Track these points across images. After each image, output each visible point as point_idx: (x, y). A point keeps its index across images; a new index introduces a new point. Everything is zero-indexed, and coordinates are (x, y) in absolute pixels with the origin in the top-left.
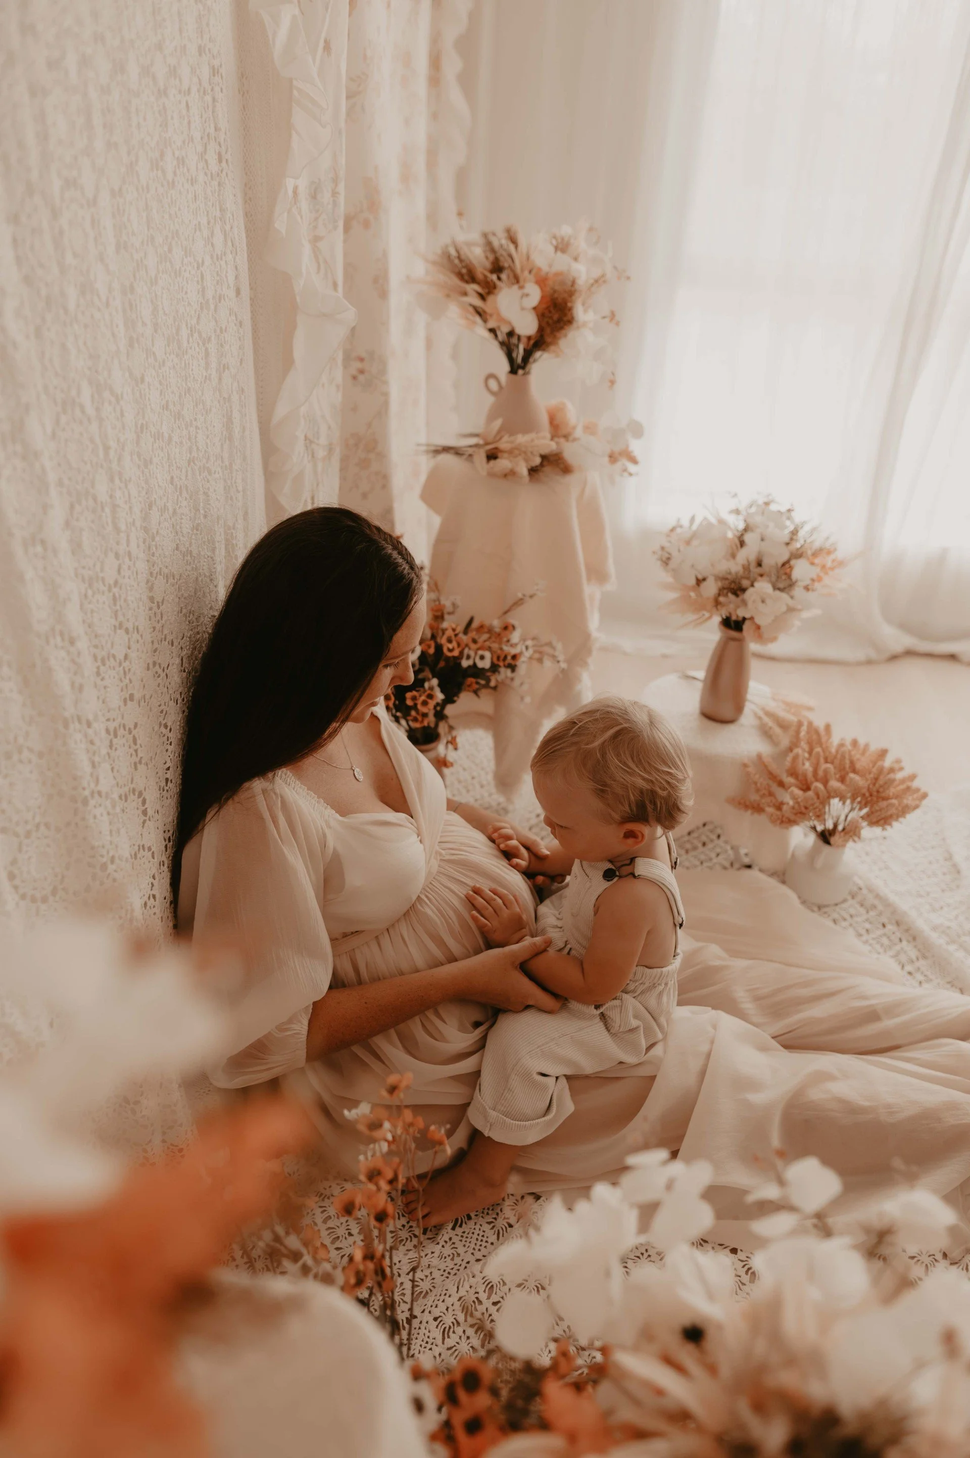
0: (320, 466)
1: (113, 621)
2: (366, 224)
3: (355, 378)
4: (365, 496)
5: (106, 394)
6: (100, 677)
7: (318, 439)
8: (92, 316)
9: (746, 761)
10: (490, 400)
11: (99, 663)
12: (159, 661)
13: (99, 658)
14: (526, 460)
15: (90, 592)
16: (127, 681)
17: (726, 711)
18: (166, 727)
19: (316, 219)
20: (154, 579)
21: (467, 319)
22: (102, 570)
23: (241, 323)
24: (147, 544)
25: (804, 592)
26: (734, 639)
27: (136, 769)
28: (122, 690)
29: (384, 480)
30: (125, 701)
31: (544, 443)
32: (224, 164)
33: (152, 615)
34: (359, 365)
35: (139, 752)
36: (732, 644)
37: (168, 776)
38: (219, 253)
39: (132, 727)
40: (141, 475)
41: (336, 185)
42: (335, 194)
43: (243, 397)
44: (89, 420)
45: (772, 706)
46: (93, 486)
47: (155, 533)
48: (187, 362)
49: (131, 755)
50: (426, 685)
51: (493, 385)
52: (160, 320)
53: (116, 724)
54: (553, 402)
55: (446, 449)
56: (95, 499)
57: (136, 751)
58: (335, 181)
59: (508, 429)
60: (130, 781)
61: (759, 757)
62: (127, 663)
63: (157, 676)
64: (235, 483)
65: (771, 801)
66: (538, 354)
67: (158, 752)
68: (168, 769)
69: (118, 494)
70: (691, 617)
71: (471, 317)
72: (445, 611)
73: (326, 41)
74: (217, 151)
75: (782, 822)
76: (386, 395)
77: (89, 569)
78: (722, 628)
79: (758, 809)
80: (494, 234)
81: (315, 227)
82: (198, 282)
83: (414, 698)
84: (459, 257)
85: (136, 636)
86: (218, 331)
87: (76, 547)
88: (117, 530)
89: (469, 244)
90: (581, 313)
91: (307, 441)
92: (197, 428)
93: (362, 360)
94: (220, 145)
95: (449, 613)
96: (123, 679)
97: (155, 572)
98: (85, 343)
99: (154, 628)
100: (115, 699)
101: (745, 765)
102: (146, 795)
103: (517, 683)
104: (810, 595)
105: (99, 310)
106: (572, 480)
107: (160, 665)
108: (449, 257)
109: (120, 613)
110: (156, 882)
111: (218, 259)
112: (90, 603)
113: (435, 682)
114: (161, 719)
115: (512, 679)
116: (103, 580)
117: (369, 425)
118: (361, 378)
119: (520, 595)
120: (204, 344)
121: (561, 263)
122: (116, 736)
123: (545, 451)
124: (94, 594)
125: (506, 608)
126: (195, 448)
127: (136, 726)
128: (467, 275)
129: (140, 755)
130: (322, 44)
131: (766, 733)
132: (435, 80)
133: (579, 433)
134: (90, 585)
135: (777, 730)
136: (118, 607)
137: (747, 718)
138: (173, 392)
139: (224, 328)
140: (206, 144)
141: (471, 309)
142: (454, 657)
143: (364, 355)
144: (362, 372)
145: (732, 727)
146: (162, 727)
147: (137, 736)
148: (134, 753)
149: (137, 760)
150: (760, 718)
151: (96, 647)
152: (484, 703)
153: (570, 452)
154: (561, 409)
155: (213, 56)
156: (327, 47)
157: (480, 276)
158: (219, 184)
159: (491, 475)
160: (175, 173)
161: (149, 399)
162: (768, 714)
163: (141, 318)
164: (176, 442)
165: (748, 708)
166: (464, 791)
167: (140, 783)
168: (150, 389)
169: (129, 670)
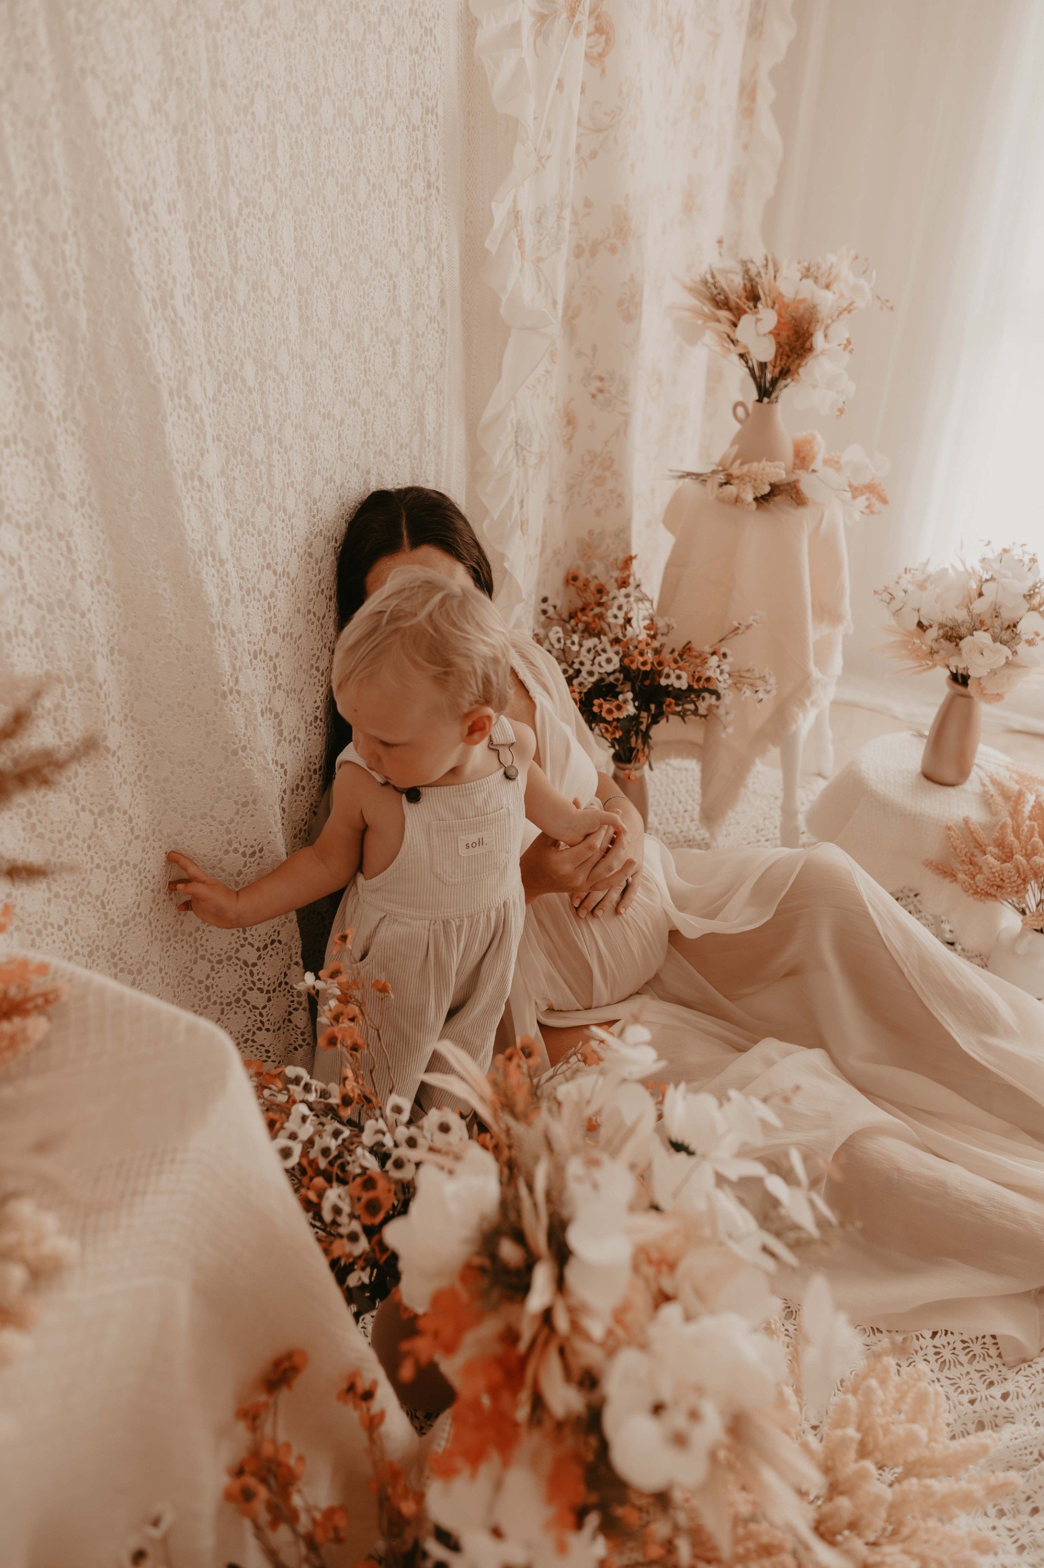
0: (531, 472)
1: (261, 561)
2: (613, 249)
3: (594, 396)
4: (598, 512)
5: (271, 373)
6: (245, 605)
7: (530, 446)
8: (261, 309)
9: (950, 824)
10: (737, 427)
11: (244, 593)
12: (314, 610)
13: (245, 588)
14: (754, 488)
15: (239, 532)
16: (272, 614)
17: (948, 773)
18: (318, 669)
19: (540, 242)
20: (313, 537)
21: (723, 346)
22: (253, 515)
23: (443, 331)
24: (308, 506)
25: (1026, 646)
26: (962, 696)
27: (274, 692)
28: (265, 621)
29: (620, 499)
30: (268, 632)
31: (778, 471)
32: (433, 191)
33: (310, 569)
34: (598, 384)
35: (279, 678)
36: (961, 700)
37: (318, 714)
38: (421, 267)
39: (274, 655)
40: (306, 447)
41: (561, 210)
42: (559, 218)
43: (441, 398)
44: (250, 391)
45: (1004, 776)
46: (249, 444)
47: (318, 498)
48: (368, 358)
49: (270, 680)
50: (621, 697)
51: (740, 410)
52: (339, 318)
53: (257, 648)
54: (802, 434)
55: (689, 474)
56: (250, 456)
57: (276, 677)
58: (561, 207)
59: (745, 456)
60: (267, 700)
61: (966, 821)
62: (273, 600)
63: (310, 622)
64: (425, 472)
65: (969, 869)
66: (782, 383)
67: (305, 689)
68: (318, 708)
69: (276, 456)
70: (910, 663)
71: (726, 345)
72: (659, 632)
73: (559, 80)
74: (426, 179)
75: (976, 893)
76: (627, 416)
77: (240, 512)
78: (951, 682)
79: (952, 876)
80: (752, 262)
81: (539, 249)
82: (389, 291)
83: (600, 706)
84: (714, 284)
85: (285, 579)
86: (414, 335)
87: (229, 493)
88: (272, 486)
89: (724, 271)
90: (818, 340)
91: (518, 447)
92: (375, 416)
93: (602, 379)
94: (429, 174)
95: (663, 634)
96: (267, 612)
97: (315, 532)
98: (253, 330)
99: (311, 581)
100: (258, 626)
101: (949, 828)
102: (284, 717)
103: (722, 711)
104: (1033, 650)
105: (269, 303)
106: (801, 511)
107: (314, 613)
108: (706, 282)
109: (268, 556)
110: (286, 797)
111: (418, 273)
112: (239, 540)
113: (630, 695)
114: (313, 662)
115: (717, 707)
116: (253, 524)
117: (606, 443)
118: (600, 396)
119: (736, 624)
120: (391, 345)
121: (809, 290)
122: (255, 658)
123: (774, 480)
124: (243, 534)
125: (722, 637)
126: (371, 434)
127: (277, 655)
128: (721, 302)
129: (279, 681)
130: (555, 82)
131: (986, 801)
132: (748, 110)
133: (818, 464)
134: (241, 526)
135: (999, 799)
136: (267, 550)
137: (972, 785)
138: (349, 382)
139: (421, 333)
140: (412, 173)
141: (725, 336)
142: (646, 671)
143: (604, 375)
144: (601, 391)
145: (951, 790)
146: (314, 669)
147: (278, 664)
148: (273, 678)
149: (276, 685)
150: (984, 785)
151: (242, 578)
152: (691, 731)
153: (807, 484)
154: (809, 442)
155: (428, 99)
156: (560, 85)
157: (733, 304)
158: (427, 208)
159: (721, 500)
160: (369, 197)
161: (320, 384)
162: (994, 782)
163: (317, 315)
164: (349, 425)
165: (975, 774)
166: (672, 822)
167: (278, 706)
168: (321, 375)
169: (275, 606)
